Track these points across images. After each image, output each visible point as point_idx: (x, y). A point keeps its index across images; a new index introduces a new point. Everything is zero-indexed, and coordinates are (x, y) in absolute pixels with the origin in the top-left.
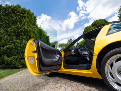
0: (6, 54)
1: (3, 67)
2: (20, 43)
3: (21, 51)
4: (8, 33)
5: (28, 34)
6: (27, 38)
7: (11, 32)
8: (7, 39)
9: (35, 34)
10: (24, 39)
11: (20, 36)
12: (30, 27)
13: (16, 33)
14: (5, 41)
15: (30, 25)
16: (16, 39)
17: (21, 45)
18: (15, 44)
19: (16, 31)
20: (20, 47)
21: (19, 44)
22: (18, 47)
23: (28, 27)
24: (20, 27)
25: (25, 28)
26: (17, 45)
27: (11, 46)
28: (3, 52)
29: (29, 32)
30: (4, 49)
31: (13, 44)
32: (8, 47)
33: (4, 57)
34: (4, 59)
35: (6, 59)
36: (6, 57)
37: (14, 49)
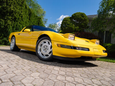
2: (5, 23)
3: (5, 30)
5: (13, 15)
6: (12, 18)
9: (21, 15)
10: (9, 19)
13: (2, 13)
15: (17, 7)
16: (1, 18)
17: (5, 24)
19: (2, 10)
20: (4, 26)
21: (4, 23)
22: (2, 25)
23: (14, 9)
24: (6, 7)
25: (11, 9)
26: (2, 24)
29: (15, 14)
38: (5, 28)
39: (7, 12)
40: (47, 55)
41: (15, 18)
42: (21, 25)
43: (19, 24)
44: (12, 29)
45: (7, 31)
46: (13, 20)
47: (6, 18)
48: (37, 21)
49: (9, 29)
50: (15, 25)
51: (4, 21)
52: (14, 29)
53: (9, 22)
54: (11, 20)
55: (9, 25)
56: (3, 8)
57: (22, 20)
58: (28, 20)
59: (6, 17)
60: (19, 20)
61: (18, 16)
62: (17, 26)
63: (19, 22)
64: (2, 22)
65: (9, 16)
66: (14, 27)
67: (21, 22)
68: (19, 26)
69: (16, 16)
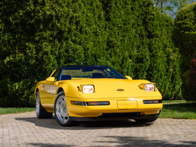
0: (10, 75)
1: (5, 101)
2: (37, 50)
3: (38, 67)
4: (12, 27)
5: (54, 25)
6: (52, 36)
7: (16, 24)
8: (9, 42)
9: (74, 21)
10: (45, 38)
11: (36, 32)
12: (60, 5)
13: (27, 27)
14: (5, 46)
16: (28, 41)
17: (37, 53)
18: (25, 54)
19: (26, 21)
20: (36, 59)
21: (34, 52)
22: (31, 57)
23: (53, 9)
24: (33, 11)
25: (45, 13)
26: (30, 54)
27: (18, 56)
28: (5, 70)
29: (57, 21)
30: (5, 64)
31: (21, 53)
32: (12, 59)
33: (6, 82)
34: (7, 86)
35: (9, 85)
36: (10, 81)
37: (24, 64)
38: (38, 65)
39: (38, 22)
40: (66, 118)
41: (61, 32)
42: (78, 46)
43: (73, 45)
44: (56, 62)
45: (45, 70)
46: (54, 38)
47: (37, 39)
48: (137, 14)
49: (47, 65)
50: (62, 50)
51: (34, 46)
52: (62, 61)
53: (47, 47)
54: (51, 38)
55: (46, 53)
56: (28, 14)
57: (81, 32)
58: (103, 23)
59: (38, 35)
60: (71, 34)
61: (68, 25)
62: (67, 51)
63: (71, 40)
64: (29, 50)
65: (43, 32)
66: (60, 56)
67: (79, 38)
68: (74, 50)
69: (61, 25)
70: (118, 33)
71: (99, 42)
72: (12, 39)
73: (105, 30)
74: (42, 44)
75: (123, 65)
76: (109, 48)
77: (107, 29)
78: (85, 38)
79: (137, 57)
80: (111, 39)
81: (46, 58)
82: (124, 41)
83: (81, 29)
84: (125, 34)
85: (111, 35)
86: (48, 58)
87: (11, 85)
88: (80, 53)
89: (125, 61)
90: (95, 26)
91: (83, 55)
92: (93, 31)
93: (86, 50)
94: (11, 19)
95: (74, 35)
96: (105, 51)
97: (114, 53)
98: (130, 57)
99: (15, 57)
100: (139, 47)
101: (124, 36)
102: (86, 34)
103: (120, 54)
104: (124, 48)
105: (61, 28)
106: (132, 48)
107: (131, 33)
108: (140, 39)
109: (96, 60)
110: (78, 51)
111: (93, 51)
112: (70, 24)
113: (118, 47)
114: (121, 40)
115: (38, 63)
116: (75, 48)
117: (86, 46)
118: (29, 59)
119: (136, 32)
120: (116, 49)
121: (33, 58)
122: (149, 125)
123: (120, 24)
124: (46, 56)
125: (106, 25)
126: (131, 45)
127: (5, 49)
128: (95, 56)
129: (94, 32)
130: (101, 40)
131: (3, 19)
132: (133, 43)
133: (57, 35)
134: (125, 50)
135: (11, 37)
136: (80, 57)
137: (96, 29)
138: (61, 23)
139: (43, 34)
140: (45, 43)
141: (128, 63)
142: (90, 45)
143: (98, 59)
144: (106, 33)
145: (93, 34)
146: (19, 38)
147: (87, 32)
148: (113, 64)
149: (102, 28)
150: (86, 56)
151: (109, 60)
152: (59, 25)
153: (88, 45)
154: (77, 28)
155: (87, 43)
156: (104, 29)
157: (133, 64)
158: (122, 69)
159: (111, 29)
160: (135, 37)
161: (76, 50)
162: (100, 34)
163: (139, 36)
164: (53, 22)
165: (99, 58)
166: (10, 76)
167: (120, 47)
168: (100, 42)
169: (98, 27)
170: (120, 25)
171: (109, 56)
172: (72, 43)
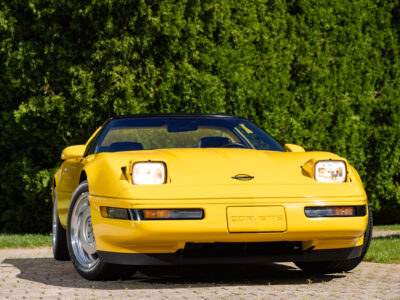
0: (30, 149)
1: (18, 218)
2: (97, 86)
4: (34, 27)
5: (142, 21)
6: (136, 48)
7: (45, 18)
8: (27, 65)
9: (198, 10)
10: (119, 55)
11: (96, 39)
13: (73, 26)
14: (17, 75)
16: (75, 63)
17: (98, 94)
18: (67, 95)
19: (72, 10)
20: (96, 108)
21: (91, 92)
22: (83, 104)
26: (78, 96)
27: (50, 102)
28: (16, 138)
29: (150, 11)
30: (17, 121)
31: (57, 93)
32: (34, 109)
33: (20, 168)
34: (21, 178)
35: (25, 176)
36: (28, 166)
37: (64, 123)
41: (161, 41)
42: (208, 77)
43: (194, 74)
46: (144, 56)
47: (98, 56)
50: (166, 87)
51: (90, 75)
53: (124, 79)
54: (135, 56)
55: (121, 94)
57: (217, 39)
59: (102, 48)
60: (189, 44)
61: (180, 21)
62: (177, 89)
63: (191, 62)
64: (78, 84)
65: (115, 40)
66: (158, 102)
67: (212, 55)
68: (199, 88)
69: (162, 21)
70: (324, 45)
71: (268, 68)
72: (35, 58)
73: (287, 37)
74: (111, 69)
75: (335, 128)
76: (297, 85)
77: (294, 36)
78: (228, 56)
79: (374, 109)
80: (301, 60)
81: (119, 106)
82: (338, 66)
83: (216, 32)
84: (341, 48)
85: (302, 51)
86: (125, 106)
87: (32, 175)
88: (212, 95)
89: (339, 118)
90: (257, 27)
91: (221, 101)
92: (252, 38)
93: (230, 86)
94: (32, 5)
95: (198, 48)
96: (285, 92)
97: (311, 97)
98: (356, 108)
99: (41, 105)
100: (382, 83)
101: (339, 55)
102: (234, 45)
103: (329, 100)
104: (339, 85)
105: (162, 29)
106: (362, 85)
107: (360, 46)
108: (385, 64)
109: (259, 113)
110: (209, 91)
111: (249, 92)
112: (186, 18)
113: (321, 81)
114: (331, 65)
115: (98, 119)
116: (198, 82)
117: (230, 77)
118: (77, 110)
119: (373, 45)
120: (317, 87)
121: (87, 106)
122: (329, 279)
123: (330, 23)
124: (120, 102)
125: (289, 23)
126: (358, 78)
127: (16, 82)
128: (257, 105)
129: (255, 42)
130: (273, 63)
131: (12, 7)
132: (364, 73)
133: (151, 47)
134: (342, 88)
135: (33, 53)
136: (215, 105)
137: (262, 33)
138: (162, 17)
139: (113, 44)
140: (117, 69)
141: (348, 124)
142: (243, 75)
143: (266, 113)
144: (289, 46)
145: (253, 47)
146: (54, 55)
147: (236, 40)
148: (308, 125)
149: (279, 32)
150: (231, 103)
151: (298, 115)
152: (156, 20)
153: (237, 74)
154: (205, 28)
155: (235, 69)
156: (282, 35)
157: (363, 127)
158: (334, 138)
159: (304, 35)
160: (371, 56)
161: (204, 87)
162: (271, 48)
163: (383, 56)
164: (140, 13)
165: (267, 108)
166: (29, 153)
167: (328, 83)
168: (270, 67)
169: (265, 29)
170: (327, 26)
171: (296, 104)
172: (190, 68)
